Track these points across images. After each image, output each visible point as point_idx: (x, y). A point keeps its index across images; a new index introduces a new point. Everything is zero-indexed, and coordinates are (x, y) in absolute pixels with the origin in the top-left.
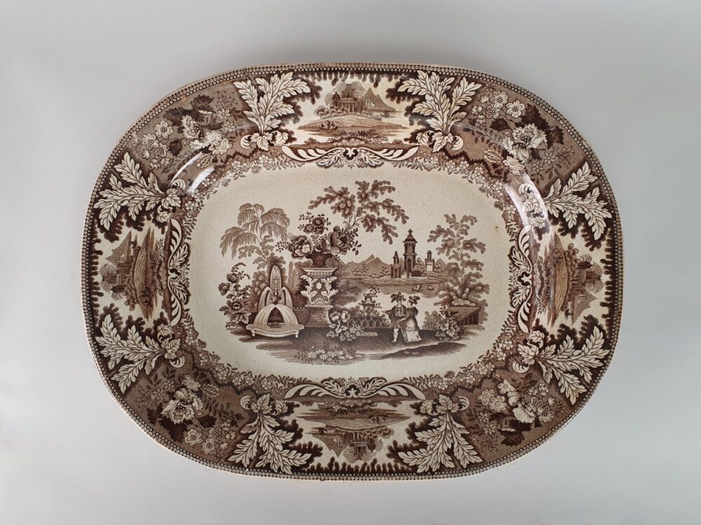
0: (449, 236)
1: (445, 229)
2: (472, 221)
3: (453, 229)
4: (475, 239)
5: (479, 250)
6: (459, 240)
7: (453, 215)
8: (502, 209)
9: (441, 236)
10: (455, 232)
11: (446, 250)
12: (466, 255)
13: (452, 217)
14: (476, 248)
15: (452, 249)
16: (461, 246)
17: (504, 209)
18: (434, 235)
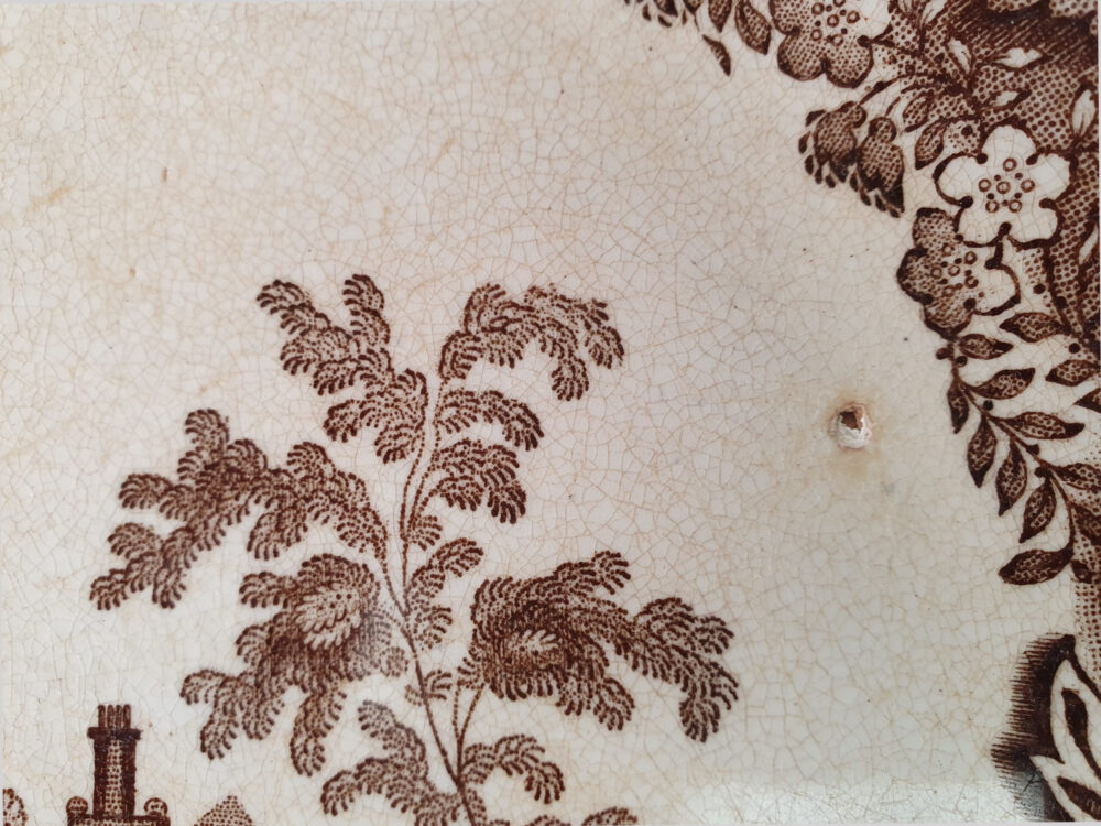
0: (321, 538)
1: (277, 456)
2: (560, 347)
3: (355, 455)
4: (613, 567)
5: (657, 700)
6: (428, 578)
7: (359, 288)
8: (893, 200)
9: (237, 535)
10: (386, 488)
11: (294, 697)
12: (518, 756)
13: (342, 316)
14: (619, 668)
15: (357, 693)
16: (453, 651)
17: (918, 189)
18: (161, 524)
